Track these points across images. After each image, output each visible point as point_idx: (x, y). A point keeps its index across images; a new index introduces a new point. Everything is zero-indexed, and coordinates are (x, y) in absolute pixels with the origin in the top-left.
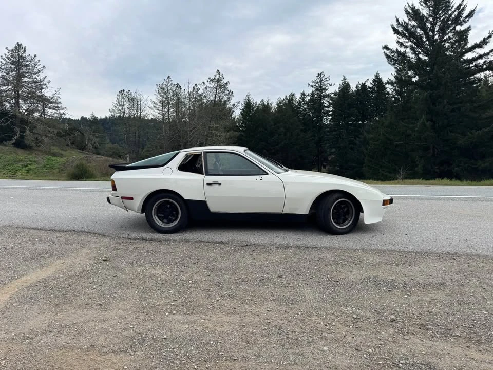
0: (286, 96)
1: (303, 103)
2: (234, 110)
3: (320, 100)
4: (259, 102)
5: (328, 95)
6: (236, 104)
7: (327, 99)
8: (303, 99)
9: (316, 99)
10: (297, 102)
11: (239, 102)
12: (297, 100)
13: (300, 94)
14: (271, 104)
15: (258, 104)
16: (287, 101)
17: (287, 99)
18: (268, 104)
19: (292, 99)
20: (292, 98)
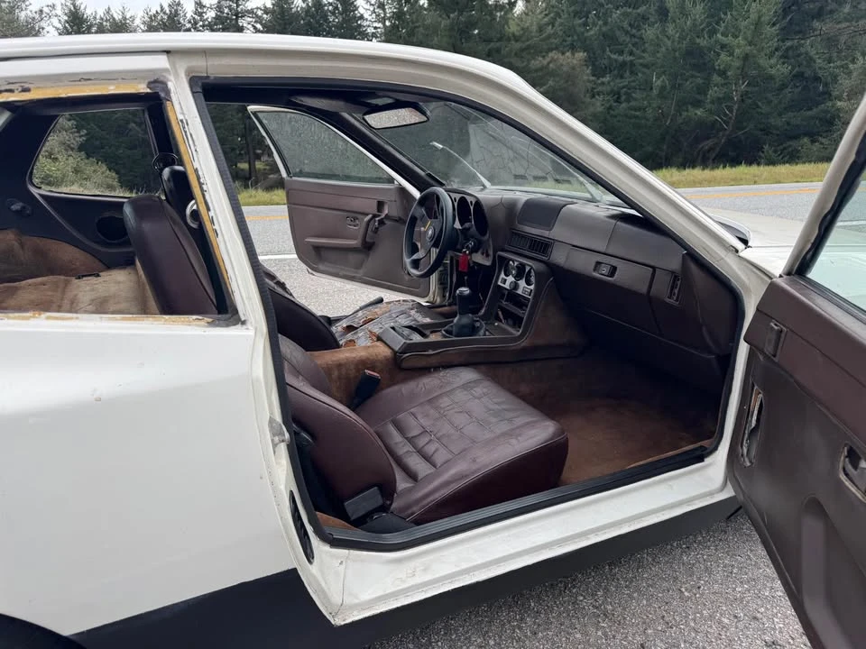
0: (162, 7)
1: (201, 23)
2: (43, 24)
3: (237, 19)
4: (101, 13)
5: (251, 12)
6: (46, 10)
7: (249, 19)
8: (201, 14)
9: (227, 18)
10: (190, 22)
11: (53, 6)
12: (189, 16)
13: (193, 4)
14: (133, 18)
15: (98, 17)
16: (166, 17)
17: (165, 13)
18: (125, 19)
19: (176, 14)
20: (176, 11)
